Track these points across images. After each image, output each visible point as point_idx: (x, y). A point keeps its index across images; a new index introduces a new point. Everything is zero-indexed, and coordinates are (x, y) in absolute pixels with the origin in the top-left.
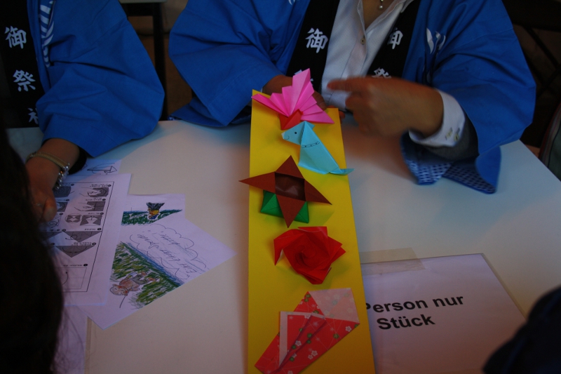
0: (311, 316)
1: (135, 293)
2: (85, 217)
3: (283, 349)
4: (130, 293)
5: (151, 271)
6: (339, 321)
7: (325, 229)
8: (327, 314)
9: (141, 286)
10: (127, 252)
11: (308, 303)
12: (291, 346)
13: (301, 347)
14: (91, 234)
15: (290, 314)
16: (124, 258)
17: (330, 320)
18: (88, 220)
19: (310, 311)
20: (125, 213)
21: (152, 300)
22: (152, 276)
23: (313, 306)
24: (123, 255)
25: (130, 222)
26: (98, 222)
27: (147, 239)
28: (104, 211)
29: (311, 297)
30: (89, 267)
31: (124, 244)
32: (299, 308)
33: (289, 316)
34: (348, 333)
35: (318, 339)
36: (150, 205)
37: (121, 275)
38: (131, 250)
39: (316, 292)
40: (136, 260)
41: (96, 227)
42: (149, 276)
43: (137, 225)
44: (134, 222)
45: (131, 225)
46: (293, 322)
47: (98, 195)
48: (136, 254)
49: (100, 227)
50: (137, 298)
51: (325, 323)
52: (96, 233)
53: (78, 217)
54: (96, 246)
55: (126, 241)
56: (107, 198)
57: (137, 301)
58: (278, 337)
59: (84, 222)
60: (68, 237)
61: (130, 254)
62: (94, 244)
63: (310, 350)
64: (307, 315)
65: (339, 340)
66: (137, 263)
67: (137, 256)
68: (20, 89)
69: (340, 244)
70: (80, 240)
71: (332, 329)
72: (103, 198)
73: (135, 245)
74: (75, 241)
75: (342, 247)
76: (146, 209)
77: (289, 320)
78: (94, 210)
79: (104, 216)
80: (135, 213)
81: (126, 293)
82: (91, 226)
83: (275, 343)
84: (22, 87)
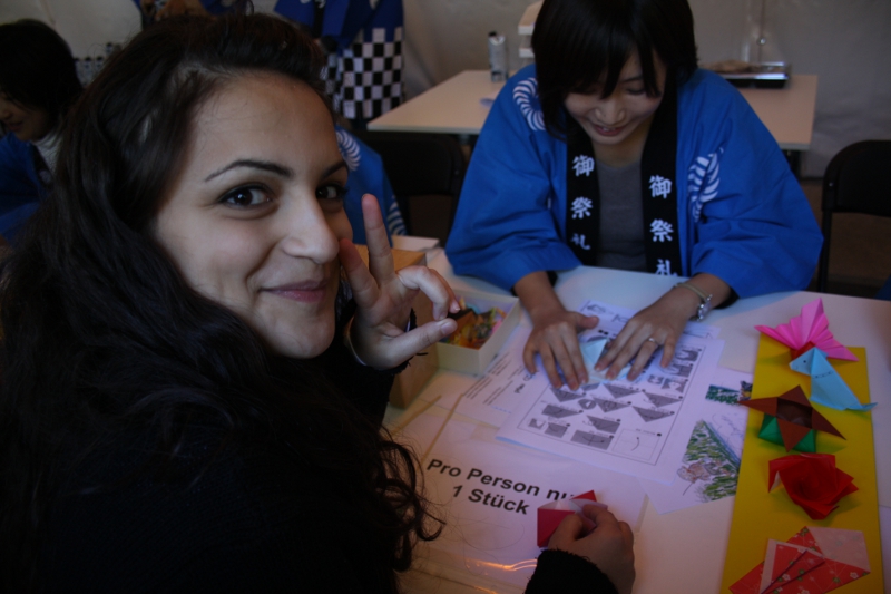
0: (806, 552)
1: (704, 483)
2: (668, 381)
3: (766, 579)
4: (699, 482)
5: (727, 462)
6: (842, 565)
7: (833, 458)
8: (827, 554)
9: (713, 477)
10: (706, 432)
11: (804, 537)
12: (777, 577)
13: (789, 582)
14: (670, 401)
15: (779, 543)
16: (700, 439)
17: (831, 562)
18: (671, 384)
19: (806, 546)
20: (712, 388)
21: (720, 496)
22: (727, 468)
23: (811, 542)
24: (701, 435)
25: (717, 399)
26: (681, 389)
27: (731, 424)
28: (690, 378)
29: (808, 531)
30: (663, 438)
31: (704, 423)
32: (793, 540)
33: (778, 546)
34: (852, 580)
35: (812, 579)
36: (744, 384)
37: (693, 457)
38: (710, 432)
39: (816, 530)
40: (714, 444)
41: (678, 394)
42: (725, 467)
43: (724, 404)
44: (721, 399)
45: (718, 403)
46: (782, 553)
47: (686, 359)
48: (715, 437)
49: (682, 395)
50: (704, 489)
51: (822, 563)
52: (676, 401)
53: (661, 379)
54: (674, 416)
55: (707, 420)
56: (695, 363)
57: (704, 492)
58: (762, 565)
59: (666, 384)
60: (647, 399)
61: (708, 436)
62: (672, 413)
63: (800, 588)
64: (801, 549)
65: (840, 585)
66: (714, 448)
67: (716, 440)
68: (655, 239)
69: (851, 479)
70: (658, 404)
71: (832, 572)
72: (691, 362)
73: (716, 427)
74: (653, 405)
75: (854, 482)
76: (738, 387)
77: (778, 551)
78: (679, 374)
79: (688, 383)
80: (725, 390)
81: (694, 480)
82: (672, 392)
83: (759, 570)
84: (658, 237)
